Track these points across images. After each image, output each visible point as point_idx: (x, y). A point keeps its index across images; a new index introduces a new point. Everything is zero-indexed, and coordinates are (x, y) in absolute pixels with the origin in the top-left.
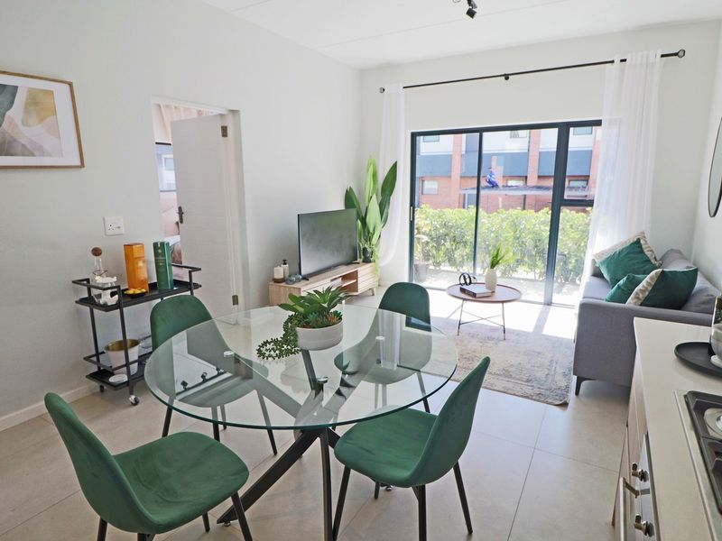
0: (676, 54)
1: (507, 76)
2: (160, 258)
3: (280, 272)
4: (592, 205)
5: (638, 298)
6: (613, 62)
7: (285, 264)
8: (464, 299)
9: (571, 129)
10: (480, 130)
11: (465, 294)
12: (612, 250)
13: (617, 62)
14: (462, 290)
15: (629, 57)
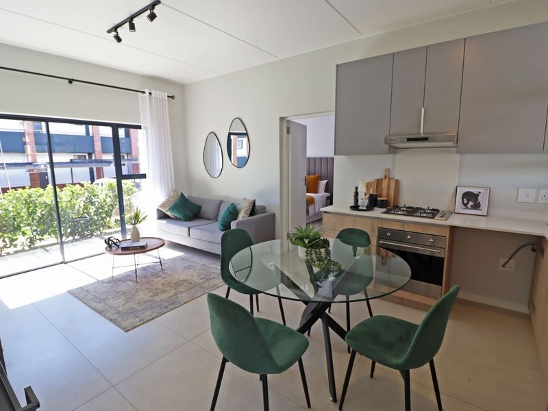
0: (171, 97)
1: (71, 81)
5: (246, 215)
6: (144, 92)
9: (119, 129)
10: (47, 120)
11: (127, 250)
12: (168, 201)
13: (147, 94)
14: (123, 249)
15: (153, 92)
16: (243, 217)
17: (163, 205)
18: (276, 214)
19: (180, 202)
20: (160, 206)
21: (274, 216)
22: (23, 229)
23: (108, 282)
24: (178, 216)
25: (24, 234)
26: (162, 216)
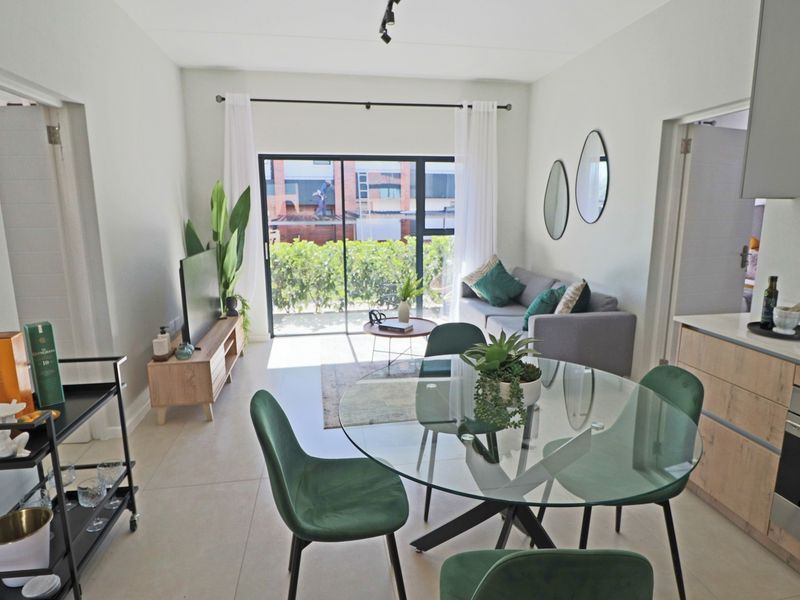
0: (505, 107)
1: (368, 105)
2: (44, 352)
3: (162, 345)
4: (453, 234)
5: (568, 307)
6: (461, 106)
7: (163, 333)
8: (391, 337)
9: (427, 163)
10: (342, 158)
11: (387, 331)
12: (479, 272)
13: (465, 107)
14: (383, 328)
15: (474, 104)
16: (561, 312)
17: (470, 277)
18: (638, 317)
19: (492, 274)
20: (467, 278)
21: (633, 318)
22: (337, 289)
23: (364, 367)
24: (485, 296)
25: (337, 293)
26: (468, 294)
